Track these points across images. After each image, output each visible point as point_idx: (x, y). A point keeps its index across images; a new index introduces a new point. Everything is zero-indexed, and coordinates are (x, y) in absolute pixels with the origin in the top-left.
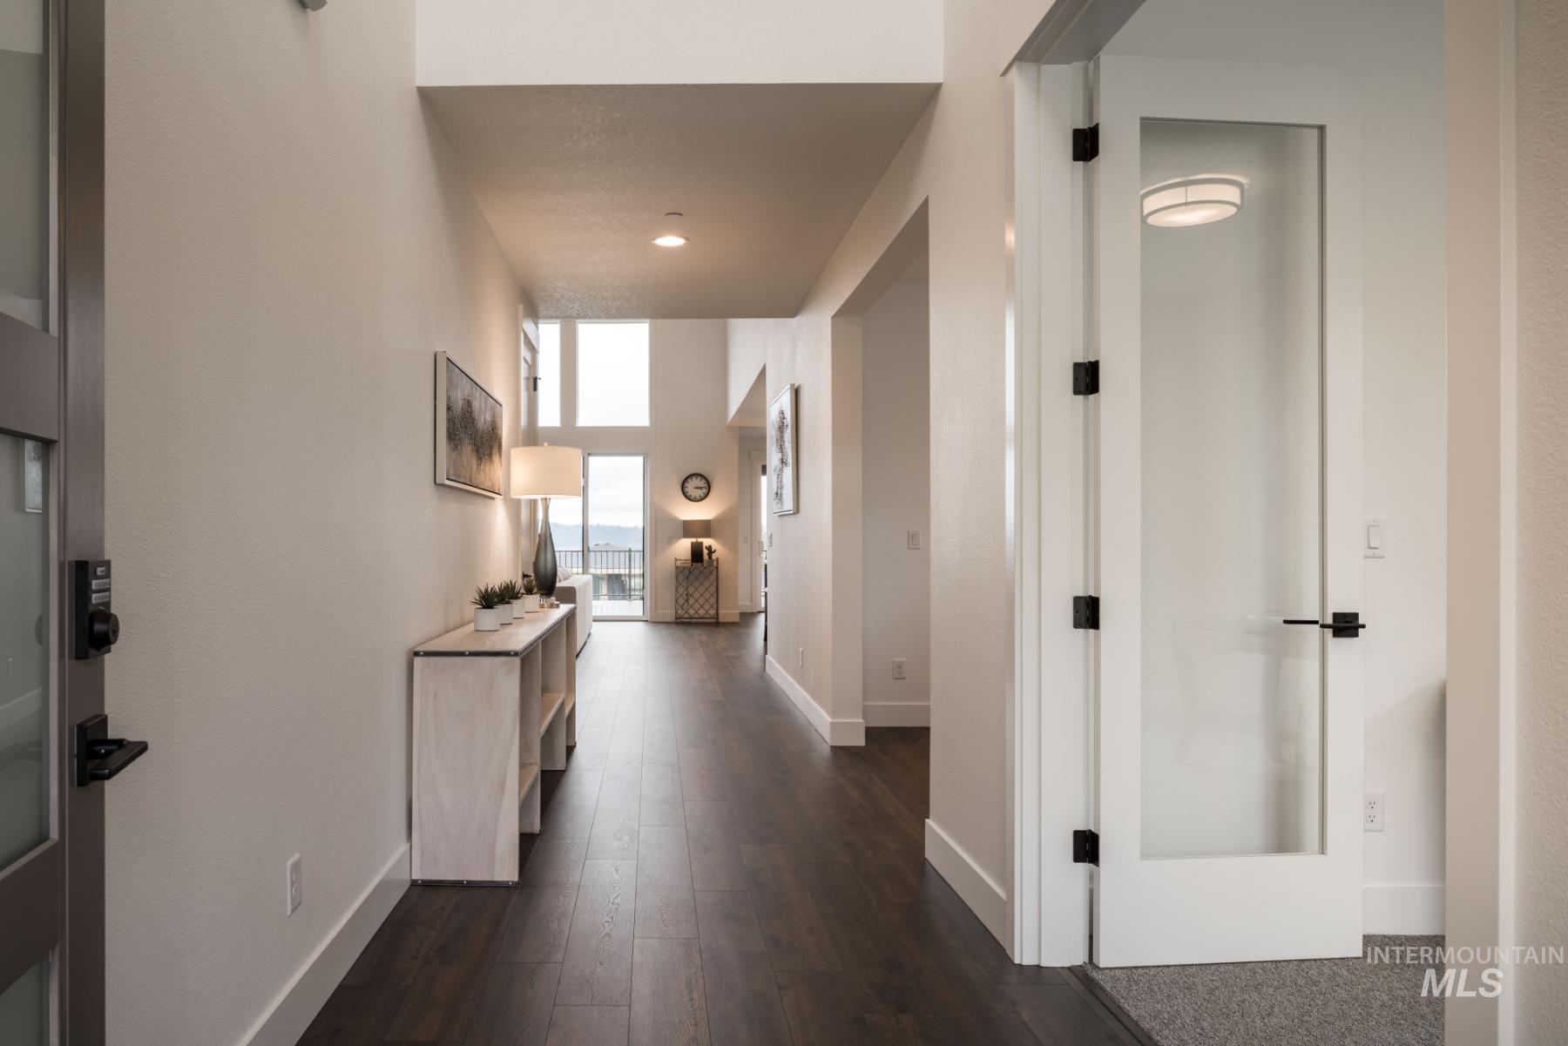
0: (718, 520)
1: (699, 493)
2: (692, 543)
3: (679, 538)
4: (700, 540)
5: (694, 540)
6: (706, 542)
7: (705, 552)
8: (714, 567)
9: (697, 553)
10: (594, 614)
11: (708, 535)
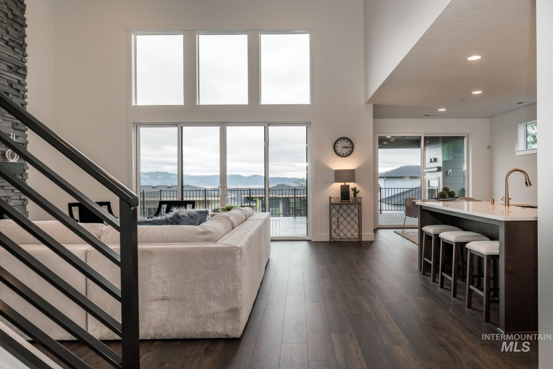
0: (360, 169)
1: (346, 151)
2: (342, 186)
3: (332, 183)
4: (347, 184)
5: (343, 184)
6: (352, 185)
7: (351, 193)
8: (358, 203)
9: (345, 193)
10: (271, 236)
11: (353, 181)
